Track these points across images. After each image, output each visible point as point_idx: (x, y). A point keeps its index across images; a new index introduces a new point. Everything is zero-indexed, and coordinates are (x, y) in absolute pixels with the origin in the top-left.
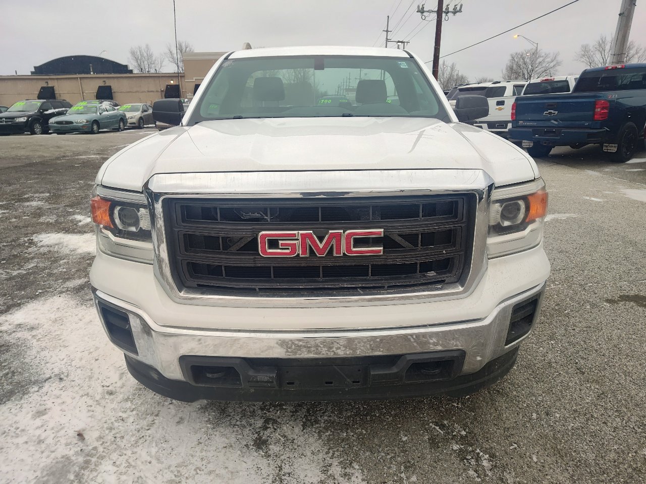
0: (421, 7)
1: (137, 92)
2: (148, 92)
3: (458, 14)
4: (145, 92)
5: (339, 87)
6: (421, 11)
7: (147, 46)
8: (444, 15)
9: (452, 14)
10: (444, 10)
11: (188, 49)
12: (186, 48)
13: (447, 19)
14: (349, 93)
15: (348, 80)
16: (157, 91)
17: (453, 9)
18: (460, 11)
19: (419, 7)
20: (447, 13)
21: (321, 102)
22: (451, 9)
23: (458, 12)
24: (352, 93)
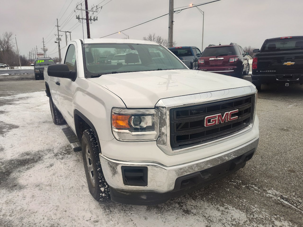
0: (78, 16)
3: (96, 21)
5: (30, 53)
6: (78, 18)
8: (89, 21)
9: (93, 21)
10: (89, 18)
13: (91, 22)
14: (40, 56)
15: (36, 49)
17: (93, 19)
18: (97, 20)
19: (77, 16)
20: (91, 20)
21: (38, 61)
22: (92, 19)
23: (96, 20)
24: (41, 56)
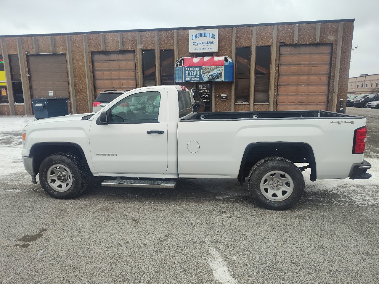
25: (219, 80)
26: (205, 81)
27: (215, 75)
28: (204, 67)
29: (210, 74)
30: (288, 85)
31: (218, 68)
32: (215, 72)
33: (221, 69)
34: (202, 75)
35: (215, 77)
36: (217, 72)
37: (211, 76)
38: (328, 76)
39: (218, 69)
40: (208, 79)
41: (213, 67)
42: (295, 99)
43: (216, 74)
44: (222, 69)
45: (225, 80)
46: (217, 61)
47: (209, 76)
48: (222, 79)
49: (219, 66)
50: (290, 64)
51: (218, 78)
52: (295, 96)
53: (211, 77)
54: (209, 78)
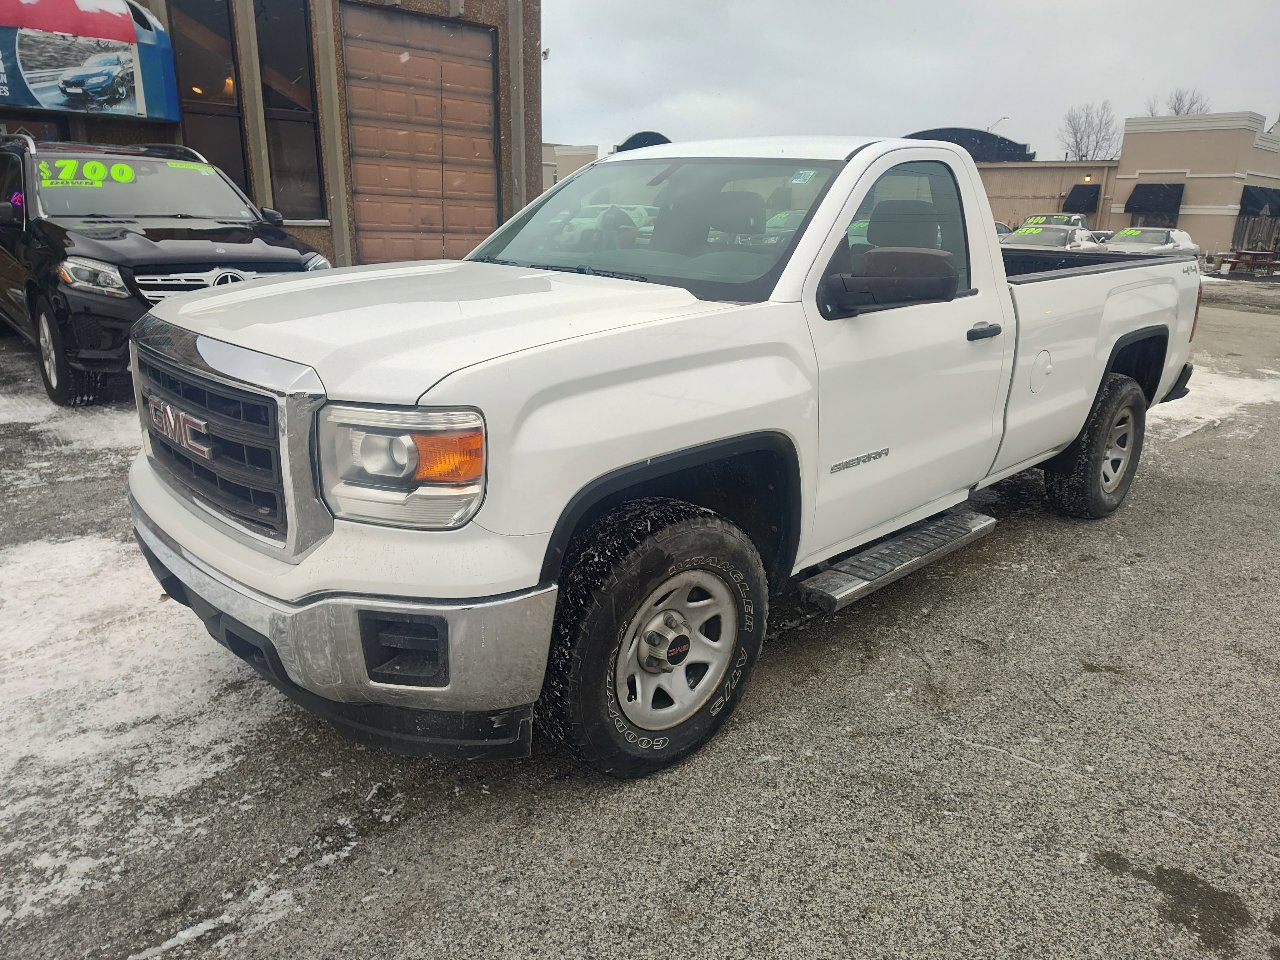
1: (1012, 197)
2: (1035, 198)
4: (1028, 198)
7: (1105, 107)
11: (1194, 107)
12: (1192, 104)
16: (1053, 197)
25: (121, 109)
26: (45, 107)
27: (95, 80)
28: (26, 31)
29: (70, 73)
30: (381, 156)
31: (107, 49)
32: (95, 67)
33: (124, 56)
34: (26, 75)
35: (100, 94)
36: (107, 69)
37: (79, 83)
38: (491, 136)
39: (113, 56)
40: (63, 99)
41: (81, 40)
42: (410, 210)
43: (101, 79)
44: (128, 60)
45: (152, 115)
46: (93, 14)
47: (68, 84)
48: (137, 107)
49: (114, 43)
50: (379, 80)
51: (114, 100)
52: (410, 200)
53: (79, 91)
54: (64, 91)
